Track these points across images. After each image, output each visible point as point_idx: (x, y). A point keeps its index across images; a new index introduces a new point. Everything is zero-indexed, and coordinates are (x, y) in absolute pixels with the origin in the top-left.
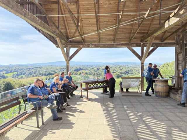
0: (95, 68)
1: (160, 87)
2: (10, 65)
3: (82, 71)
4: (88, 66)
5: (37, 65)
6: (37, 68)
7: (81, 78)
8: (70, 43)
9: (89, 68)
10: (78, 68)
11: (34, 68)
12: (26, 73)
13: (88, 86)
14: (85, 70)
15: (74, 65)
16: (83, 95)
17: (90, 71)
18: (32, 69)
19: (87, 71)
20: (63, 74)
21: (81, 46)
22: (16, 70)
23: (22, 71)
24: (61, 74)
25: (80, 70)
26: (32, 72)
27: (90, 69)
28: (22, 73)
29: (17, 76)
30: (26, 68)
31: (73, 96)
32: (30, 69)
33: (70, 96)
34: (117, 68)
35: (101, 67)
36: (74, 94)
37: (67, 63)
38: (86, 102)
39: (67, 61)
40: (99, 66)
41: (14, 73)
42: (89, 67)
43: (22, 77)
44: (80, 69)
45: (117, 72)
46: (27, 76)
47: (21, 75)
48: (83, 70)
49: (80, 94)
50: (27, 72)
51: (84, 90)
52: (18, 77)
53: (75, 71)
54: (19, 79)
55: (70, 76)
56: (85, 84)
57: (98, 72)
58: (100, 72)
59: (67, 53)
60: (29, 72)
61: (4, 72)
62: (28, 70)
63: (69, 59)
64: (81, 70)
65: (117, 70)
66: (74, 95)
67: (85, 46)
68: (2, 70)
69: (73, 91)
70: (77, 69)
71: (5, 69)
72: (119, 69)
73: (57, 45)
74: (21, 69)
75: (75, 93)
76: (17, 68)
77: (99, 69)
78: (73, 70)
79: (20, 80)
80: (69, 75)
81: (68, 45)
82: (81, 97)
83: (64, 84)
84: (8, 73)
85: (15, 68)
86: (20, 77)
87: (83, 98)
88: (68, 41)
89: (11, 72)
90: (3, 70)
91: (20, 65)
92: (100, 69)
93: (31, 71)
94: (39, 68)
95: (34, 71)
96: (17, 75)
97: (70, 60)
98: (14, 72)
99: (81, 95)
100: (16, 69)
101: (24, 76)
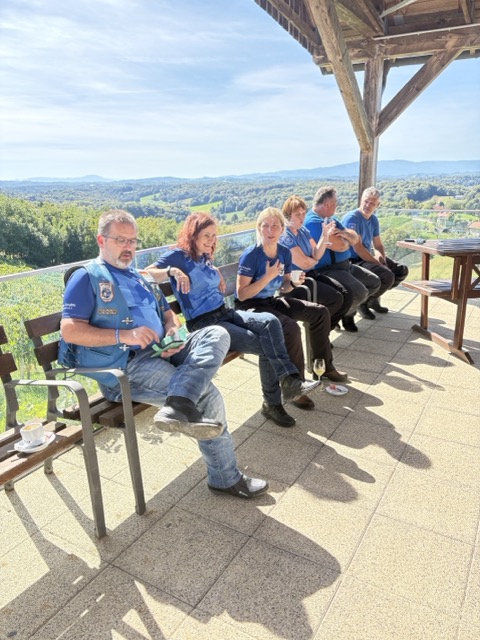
2: (205, 178)
3: (441, 199)
4: (467, 178)
5: (280, 178)
6: (281, 186)
7: (432, 228)
8: (388, 34)
9: (470, 188)
11: (271, 188)
12: (246, 205)
13: (467, 275)
14: (452, 194)
16: (430, 316)
17: (472, 201)
18: (266, 190)
19: (460, 200)
20: (329, 202)
21: (451, 42)
22: (219, 196)
23: (236, 198)
24: (320, 201)
25: (431, 197)
26: (266, 200)
27: (473, 192)
28: (235, 205)
29: (221, 215)
30: (247, 189)
31: (378, 316)
32: (257, 191)
33: (358, 318)
36: (383, 304)
37: (367, 144)
38: (447, 364)
39: (364, 137)
41: (215, 205)
42: (471, 181)
43: (236, 217)
44: (433, 192)
46: (251, 216)
47: (233, 210)
49: (414, 311)
50: (252, 201)
51: (444, 294)
52: (224, 218)
53: (409, 197)
54: (228, 223)
55: (369, 215)
56: (451, 260)
59: (367, 93)
60: (256, 201)
61: (188, 201)
62: (254, 193)
63: (375, 122)
64: (435, 197)
66: (385, 311)
67: (472, 37)
68: (182, 193)
69: (382, 291)
70: (420, 192)
71: (191, 191)
73: (319, 54)
74: (233, 192)
75: (390, 299)
76: (221, 187)
78: (404, 194)
79: (229, 227)
80: (368, 209)
81: (377, 47)
82: (422, 328)
83: (330, 253)
84: (197, 204)
85: (215, 189)
86: (229, 216)
87: (428, 337)
88: (378, 21)
89: (206, 200)
90: (187, 193)
91: (231, 179)
93: (262, 198)
94: (288, 186)
95: (270, 197)
96: (223, 211)
97: (379, 130)
98: (214, 201)
99: (418, 314)
100: (218, 192)
101: (241, 215)
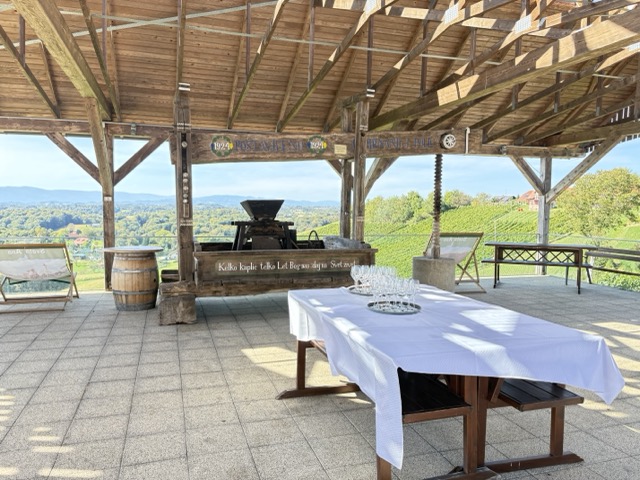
0: (129, 217)
1: (122, 276)
3: (77, 227)
10: (59, 215)
14: (89, 222)
15: (43, 203)
19: (96, 228)
34: (212, 216)
35: (152, 214)
40: (145, 209)
44: (69, 220)
45: (214, 231)
48: (78, 222)
57: (141, 230)
58: (149, 230)
64: (70, 225)
65: (212, 225)
70: (54, 220)
72: (220, 220)
77: (147, 218)
78: (37, 222)
92: (150, 221)
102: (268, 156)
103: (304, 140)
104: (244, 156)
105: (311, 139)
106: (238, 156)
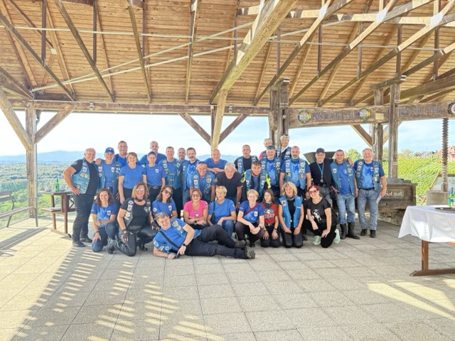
13: (67, 203)
21: (67, 107)
37: (29, 147)
59: (28, 123)
63: (33, 137)
67: (76, 106)
81: (31, 104)
88: (30, 94)
97: (37, 141)
102: (333, 122)
103: (356, 111)
104: (318, 123)
105: (360, 110)
106: (314, 123)
